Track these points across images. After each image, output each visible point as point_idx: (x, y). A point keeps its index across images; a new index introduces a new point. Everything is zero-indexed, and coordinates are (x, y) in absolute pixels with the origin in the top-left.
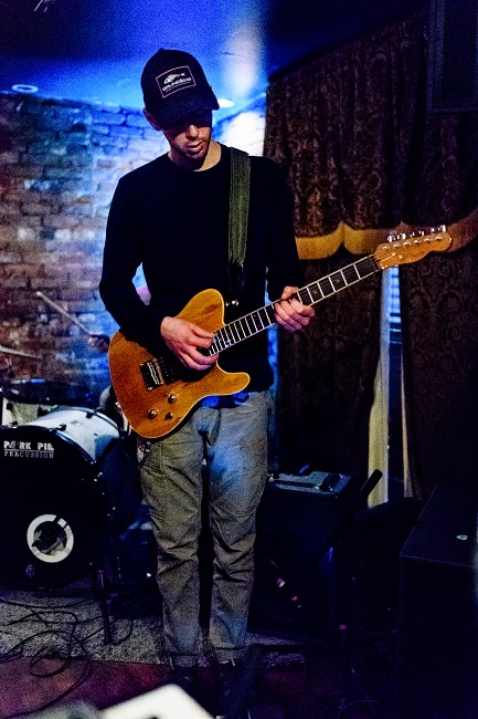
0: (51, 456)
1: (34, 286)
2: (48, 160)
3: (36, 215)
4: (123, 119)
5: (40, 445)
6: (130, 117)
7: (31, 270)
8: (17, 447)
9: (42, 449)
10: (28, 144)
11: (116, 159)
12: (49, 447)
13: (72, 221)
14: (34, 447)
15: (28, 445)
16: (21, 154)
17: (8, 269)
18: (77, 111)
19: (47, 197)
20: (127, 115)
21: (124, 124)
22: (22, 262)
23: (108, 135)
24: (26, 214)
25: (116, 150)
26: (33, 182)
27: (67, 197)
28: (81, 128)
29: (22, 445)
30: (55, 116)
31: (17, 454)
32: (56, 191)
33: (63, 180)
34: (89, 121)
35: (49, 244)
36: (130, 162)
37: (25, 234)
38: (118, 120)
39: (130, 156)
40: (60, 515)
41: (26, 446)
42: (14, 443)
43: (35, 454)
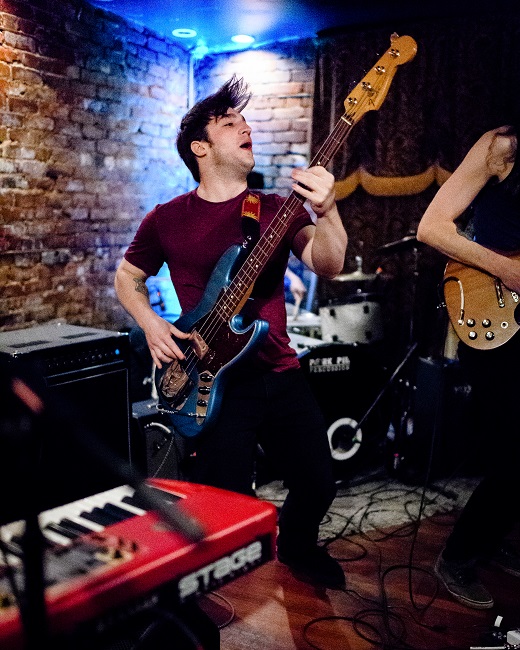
0: (348, 368)
1: (93, 217)
2: (100, 79)
3: (92, 139)
4: (145, 41)
5: (339, 359)
6: (150, 39)
7: (90, 199)
8: (320, 363)
9: (340, 362)
10: (85, 59)
11: (142, 83)
12: (346, 360)
13: (114, 146)
14: (334, 362)
15: (330, 361)
16: (81, 69)
17: (77, 197)
18: (117, 26)
19: (98, 119)
20: (148, 37)
21: (146, 46)
22: (84, 192)
23: (136, 56)
24: (85, 138)
25: (140, 74)
26: (90, 101)
27: (112, 121)
28: (118, 45)
29: (324, 361)
30: (103, 30)
31: (320, 370)
32: (104, 114)
33: (108, 101)
34: (124, 39)
35: (102, 171)
36: (150, 88)
37: (85, 159)
38: (142, 42)
39: (150, 82)
40: (353, 418)
41: (327, 362)
42: (318, 360)
43: (335, 368)
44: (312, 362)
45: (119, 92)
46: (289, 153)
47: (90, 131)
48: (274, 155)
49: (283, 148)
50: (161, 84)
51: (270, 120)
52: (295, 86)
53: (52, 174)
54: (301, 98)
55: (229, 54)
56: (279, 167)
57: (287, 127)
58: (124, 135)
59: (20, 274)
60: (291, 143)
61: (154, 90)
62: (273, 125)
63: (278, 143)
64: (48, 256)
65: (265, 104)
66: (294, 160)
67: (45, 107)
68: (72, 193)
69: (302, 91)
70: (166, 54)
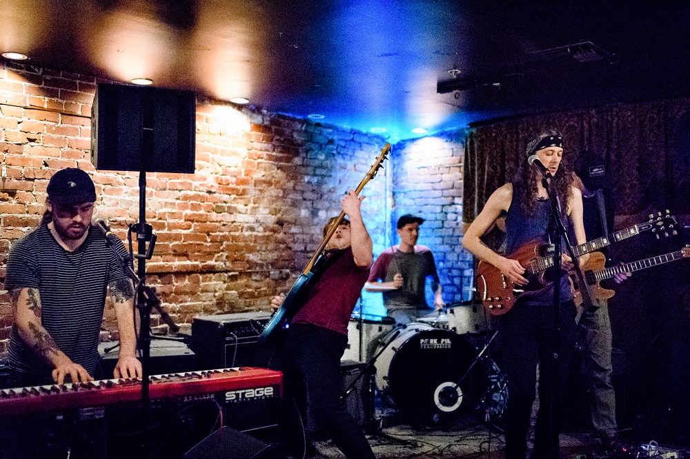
0: (449, 347)
1: (308, 249)
2: (317, 163)
3: (310, 200)
4: (352, 136)
5: (443, 340)
6: (356, 135)
7: (307, 238)
8: (429, 342)
9: (444, 343)
10: (307, 151)
11: (348, 163)
12: (448, 341)
13: (327, 204)
14: (439, 342)
15: (435, 341)
16: (304, 158)
17: (296, 236)
18: (330, 131)
19: (315, 188)
20: (354, 133)
21: (352, 140)
22: (303, 233)
23: (344, 147)
24: (305, 199)
25: (348, 157)
26: (309, 177)
27: (325, 188)
28: (331, 142)
29: (432, 341)
30: (320, 134)
31: (428, 347)
32: (319, 184)
33: (323, 176)
34: (335, 138)
35: (316, 220)
36: (355, 166)
37: (304, 213)
38: (350, 137)
39: (355, 161)
40: (454, 382)
41: (434, 341)
42: (426, 340)
43: (440, 346)
44: (422, 341)
45: (331, 169)
46: (454, 204)
47: (309, 195)
48: (443, 206)
49: (449, 200)
50: (364, 162)
51: (441, 181)
52: (456, 159)
53: (280, 223)
54: (460, 167)
55: (413, 140)
56: (446, 213)
57: (451, 186)
58: (334, 196)
59: (255, 284)
60: (454, 197)
61: (357, 167)
62: (442, 185)
63: (445, 197)
64: (274, 273)
65: (437, 171)
66: (456, 209)
67: (278, 182)
68: (293, 234)
69: (460, 162)
70: (368, 143)
